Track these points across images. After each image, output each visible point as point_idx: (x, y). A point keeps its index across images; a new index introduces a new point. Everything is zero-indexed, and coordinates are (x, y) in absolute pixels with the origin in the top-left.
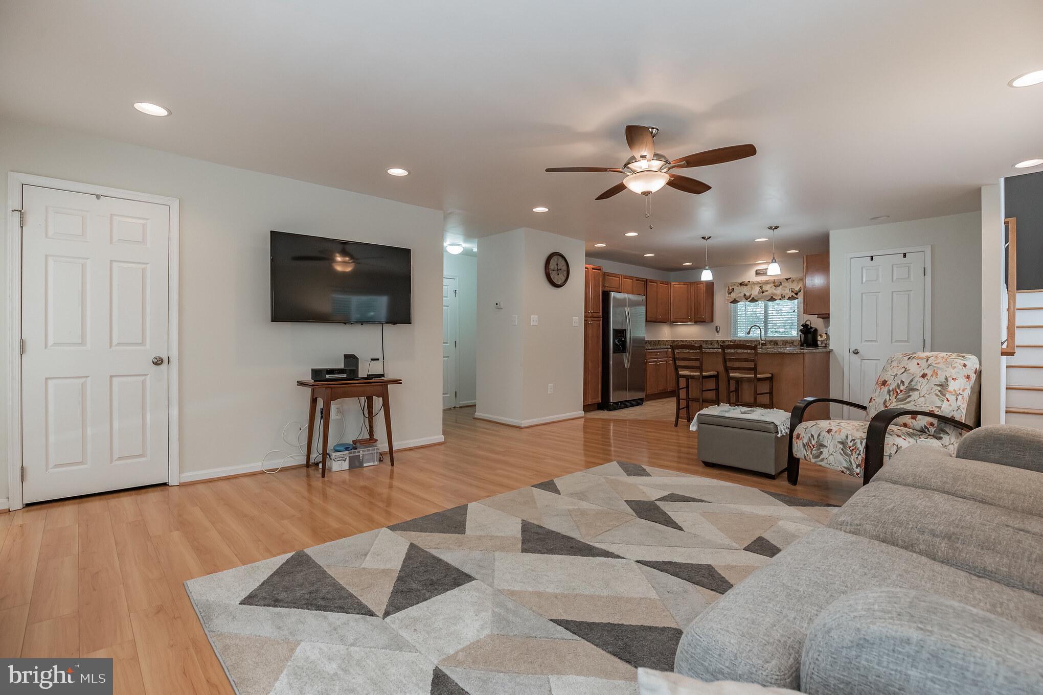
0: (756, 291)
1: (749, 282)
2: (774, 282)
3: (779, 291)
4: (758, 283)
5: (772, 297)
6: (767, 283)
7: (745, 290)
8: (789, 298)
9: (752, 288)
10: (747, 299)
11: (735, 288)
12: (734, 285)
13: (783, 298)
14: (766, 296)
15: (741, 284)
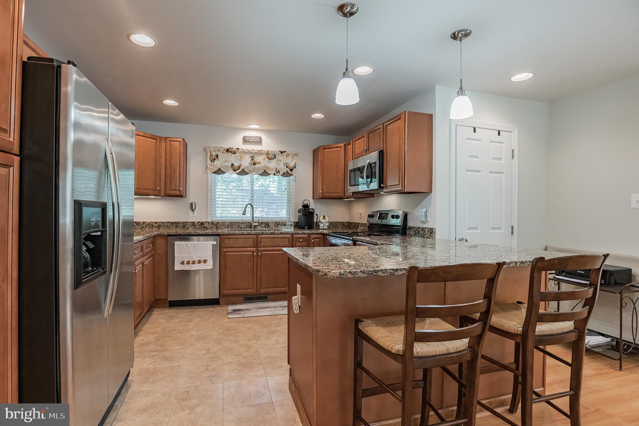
0: (246, 162)
1: (238, 149)
2: (268, 154)
3: (272, 164)
4: (249, 152)
5: (265, 171)
6: (260, 153)
7: (233, 159)
8: (284, 173)
9: (241, 157)
10: (235, 171)
11: (219, 154)
12: (219, 150)
13: (277, 173)
14: (258, 169)
15: (228, 150)
